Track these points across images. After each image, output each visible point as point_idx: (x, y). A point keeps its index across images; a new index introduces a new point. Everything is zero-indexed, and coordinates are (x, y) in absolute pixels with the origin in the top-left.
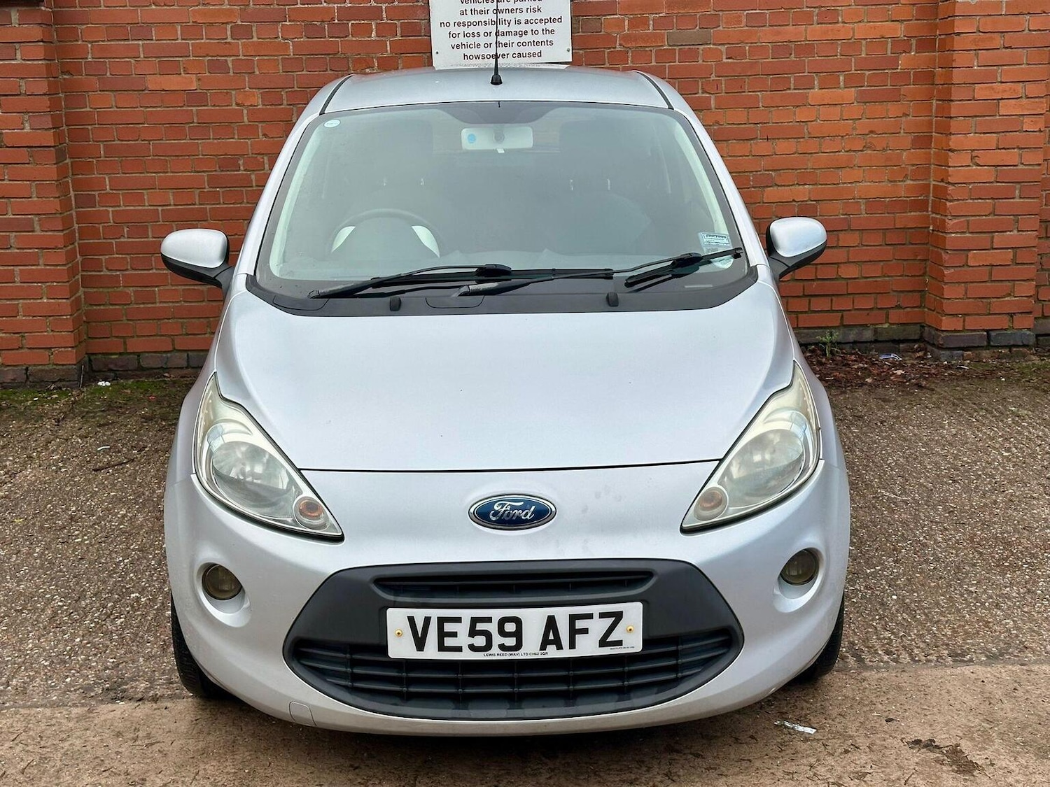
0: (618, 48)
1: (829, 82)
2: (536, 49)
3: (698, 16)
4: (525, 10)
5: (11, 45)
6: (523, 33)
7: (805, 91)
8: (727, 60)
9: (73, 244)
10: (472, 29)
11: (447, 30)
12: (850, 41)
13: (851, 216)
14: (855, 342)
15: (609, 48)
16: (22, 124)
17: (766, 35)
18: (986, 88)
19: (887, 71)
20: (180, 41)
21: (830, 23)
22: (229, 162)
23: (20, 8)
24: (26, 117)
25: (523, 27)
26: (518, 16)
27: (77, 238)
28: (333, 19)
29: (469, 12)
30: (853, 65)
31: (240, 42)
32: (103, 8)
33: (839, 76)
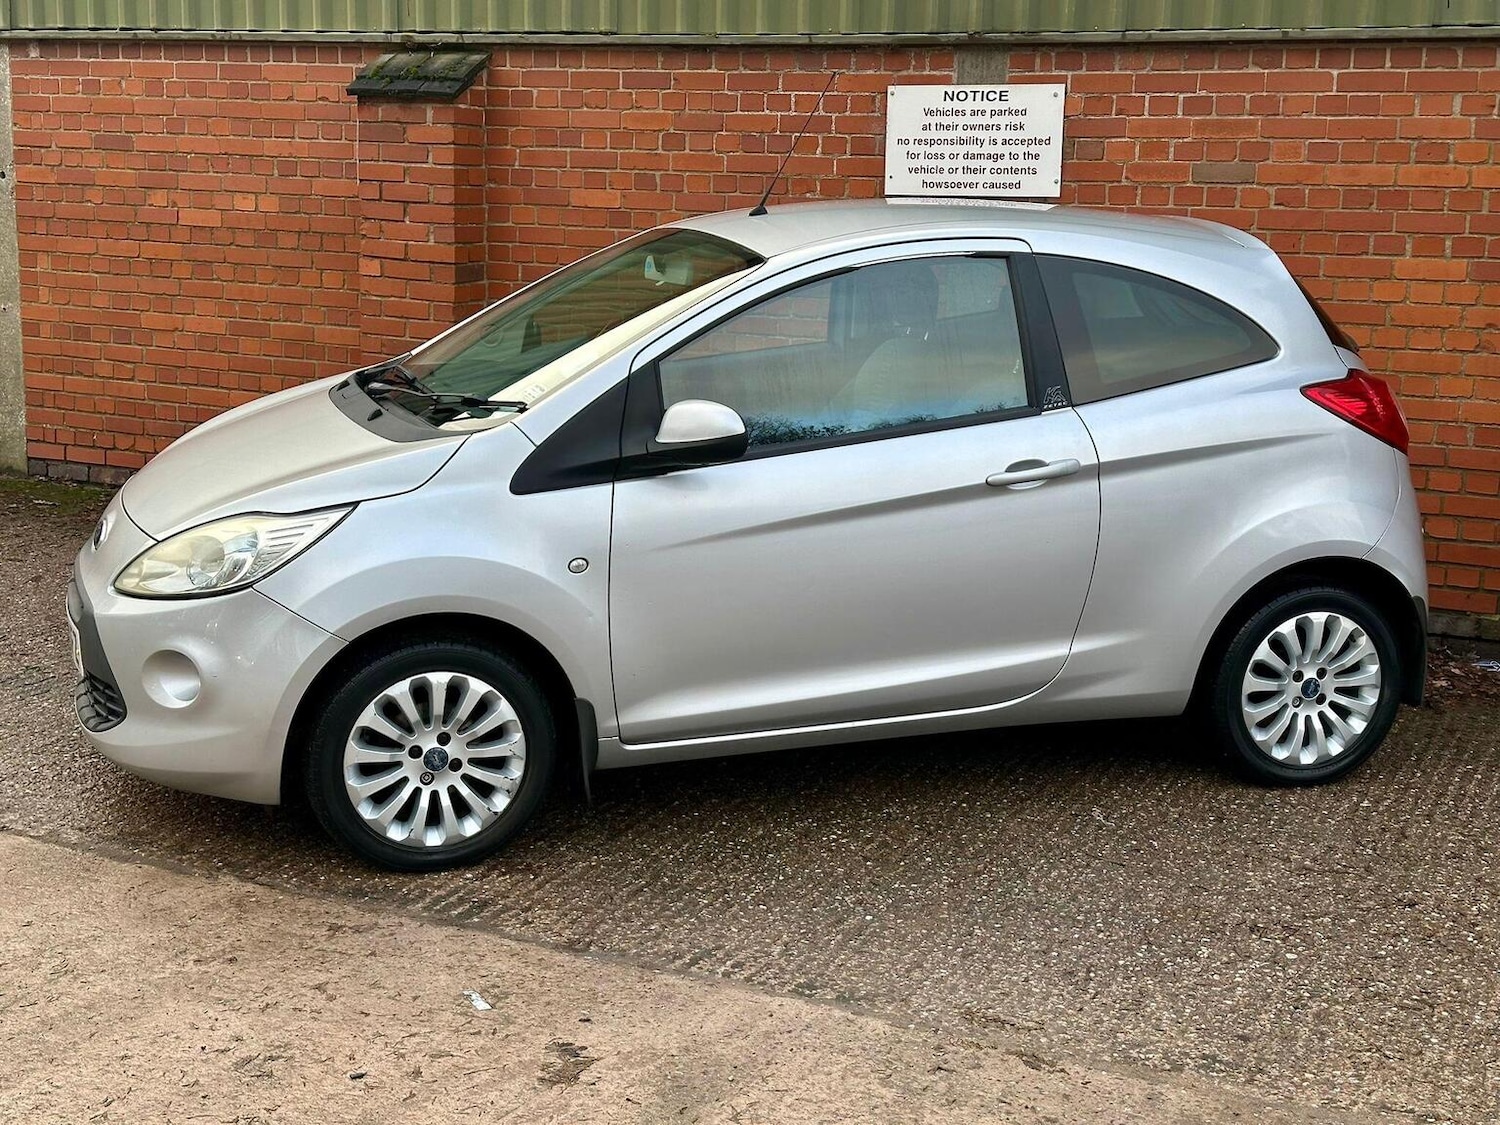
0: (1124, 182)
1: (1430, 245)
2: (1014, 179)
3: (1238, 144)
4: (1003, 127)
5: (424, 146)
6: (997, 157)
7: (1391, 258)
8: (1276, 207)
10: (935, 149)
11: (904, 149)
12: (1465, 190)
13: (1451, 447)
14: (1444, 636)
15: (1113, 182)
16: (428, 235)
17: (1335, 175)
20: (608, 150)
21: (1434, 163)
23: (434, 105)
24: (432, 228)
25: (999, 149)
26: (994, 134)
28: (774, 130)
29: (933, 127)
30: (1468, 225)
31: (671, 153)
32: (535, 108)
33: (1444, 240)
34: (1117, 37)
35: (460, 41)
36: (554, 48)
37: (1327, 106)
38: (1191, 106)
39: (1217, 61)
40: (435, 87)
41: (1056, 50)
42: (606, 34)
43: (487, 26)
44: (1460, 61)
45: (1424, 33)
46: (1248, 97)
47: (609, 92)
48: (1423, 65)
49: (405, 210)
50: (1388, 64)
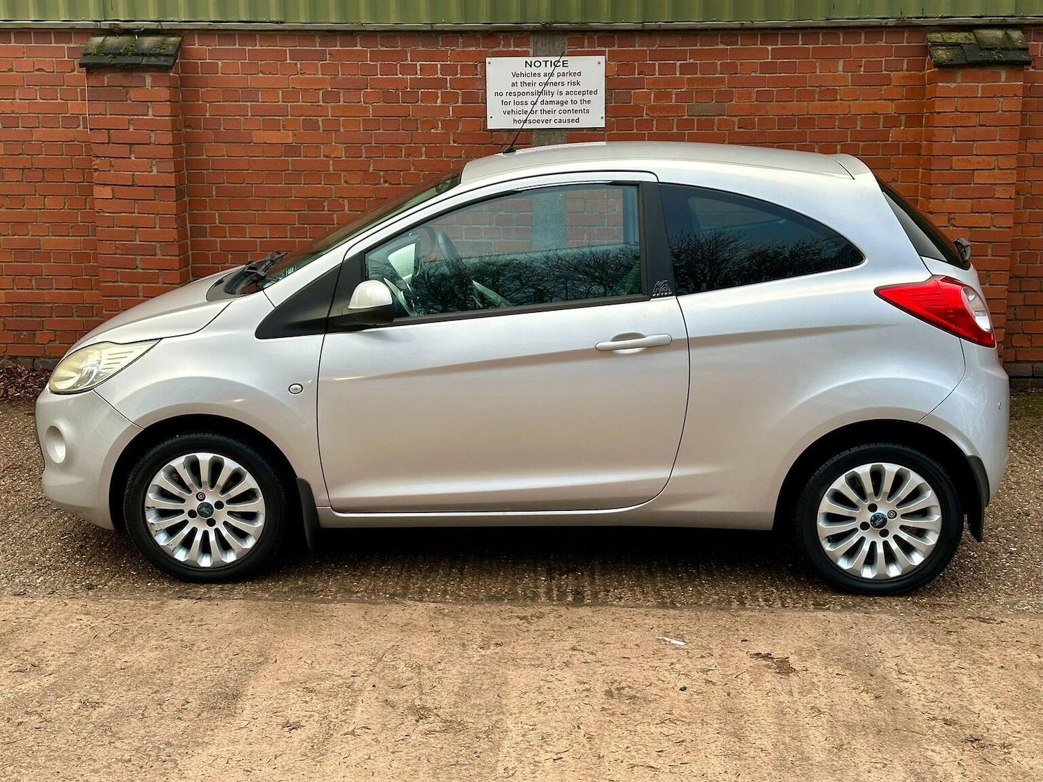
0: (645, 117)
1: (828, 150)
2: (575, 116)
3: (714, 92)
4: (566, 83)
5: (144, 103)
6: (563, 103)
8: (739, 130)
9: (187, 267)
10: (521, 99)
11: (500, 98)
12: (847, 116)
15: (637, 117)
16: (151, 167)
17: (773, 109)
18: (963, 159)
19: (878, 142)
20: (280, 103)
21: (829, 100)
22: (316, 204)
23: (153, 74)
24: (154, 162)
25: (564, 98)
26: (560, 88)
27: (191, 262)
28: (406, 88)
29: (519, 84)
30: (849, 136)
31: (329, 105)
32: (220, 75)
33: (836, 145)
34: (639, 26)
35: (160, 27)
36: (233, 33)
37: (765, 68)
38: (685, 69)
39: (699, 41)
40: (153, 60)
41: (598, 34)
42: (277, 23)
43: (180, 16)
44: (841, 40)
45: (823, 24)
46: (719, 63)
47: (279, 63)
48: (820, 43)
49: (130, 150)
50: (800, 43)
